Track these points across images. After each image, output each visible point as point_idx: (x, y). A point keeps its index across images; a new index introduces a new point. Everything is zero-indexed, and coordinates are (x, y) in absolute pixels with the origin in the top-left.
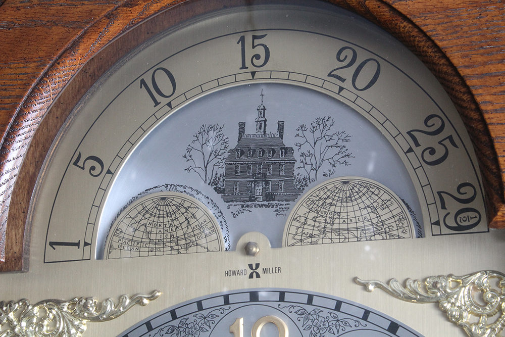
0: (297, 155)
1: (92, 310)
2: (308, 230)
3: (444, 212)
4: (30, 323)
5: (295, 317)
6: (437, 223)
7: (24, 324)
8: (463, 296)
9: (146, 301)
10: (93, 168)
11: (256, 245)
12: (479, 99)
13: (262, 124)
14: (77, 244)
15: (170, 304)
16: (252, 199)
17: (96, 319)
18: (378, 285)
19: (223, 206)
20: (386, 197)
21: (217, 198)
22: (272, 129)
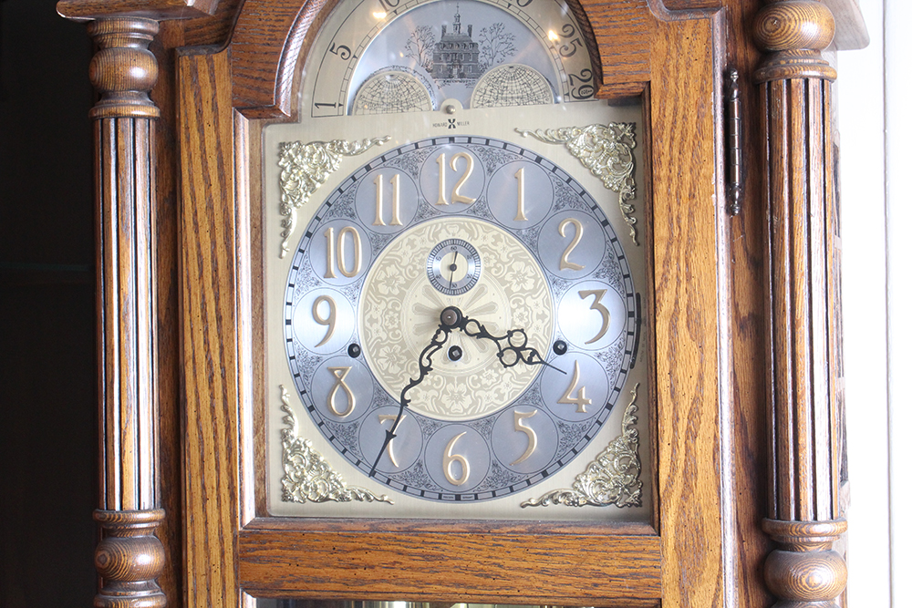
0: (480, 48)
1: (346, 148)
2: (487, 98)
3: (572, 88)
4: (303, 157)
5: (477, 153)
6: (568, 94)
7: (300, 157)
8: (581, 140)
9: (381, 143)
10: (343, 54)
11: (453, 107)
12: (590, 20)
13: (457, 27)
14: (334, 105)
15: (397, 144)
16: (450, 77)
17: (349, 154)
18: (529, 133)
19: (431, 81)
20: (536, 77)
21: (428, 76)
22: (464, 30)
